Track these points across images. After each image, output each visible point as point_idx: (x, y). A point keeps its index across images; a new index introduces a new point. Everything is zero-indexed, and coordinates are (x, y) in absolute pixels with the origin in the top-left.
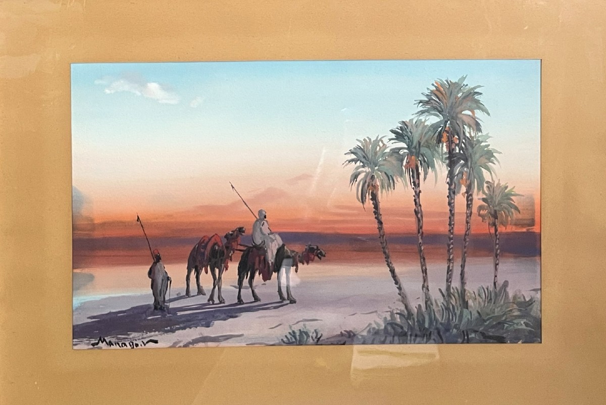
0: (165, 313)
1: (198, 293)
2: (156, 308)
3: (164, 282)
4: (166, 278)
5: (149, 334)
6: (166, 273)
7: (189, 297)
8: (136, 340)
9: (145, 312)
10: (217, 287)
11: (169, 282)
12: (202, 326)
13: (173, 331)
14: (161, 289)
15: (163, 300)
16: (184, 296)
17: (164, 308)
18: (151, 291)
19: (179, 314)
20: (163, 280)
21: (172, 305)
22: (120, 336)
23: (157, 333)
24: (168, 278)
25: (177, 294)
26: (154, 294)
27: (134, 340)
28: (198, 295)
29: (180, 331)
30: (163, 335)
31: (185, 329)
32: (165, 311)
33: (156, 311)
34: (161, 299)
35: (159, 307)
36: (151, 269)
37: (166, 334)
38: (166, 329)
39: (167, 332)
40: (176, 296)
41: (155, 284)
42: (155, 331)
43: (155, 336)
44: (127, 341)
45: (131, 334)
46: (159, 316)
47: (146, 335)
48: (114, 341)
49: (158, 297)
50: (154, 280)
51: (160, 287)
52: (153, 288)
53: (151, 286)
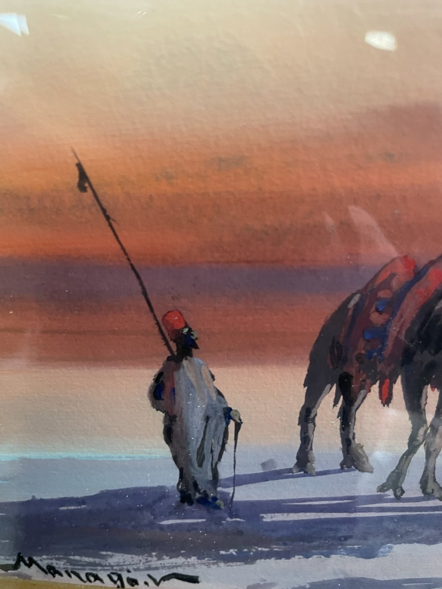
0: (218, 513)
1: (342, 465)
2: (185, 498)
3: (212, 423)
4: (220, 414)
5: (167, 561)
6: (219, 393)
7: (307, 474)
8: (129, 571)
9: (149, 507)
10: (422, 450)
11: (232, 426)
12: (351, 552)
13: (247, 559)
14: (202, 447)
15: (210, 476)
16: (290, 470)
17: (215, 499)
18: (165, 451)
19: (268, 518)
20: (207, 419)
21: (243, 494)
22: (77, 558)
23: (193, 559)
24: (228, 413)
25: (264, 465)
26: (175, 458)
27: (121, 570)
28: (342, 469)
29: (272, 562)
30: (214, 567)
31: (288, 558)
32: (218, 507)
33: (187, 507)
34: (203, 475)
35: (198, 495)
36: (159, 379)
37: (222, 564)
38: (222, 552)
39: (229, 559)
40: (259, 470)
41: (176, 429)
42: (187, 556)
43: (189, 566)
44: (101, 570)
45: (111, 556)
46: (200, 520)
47: (160, 562)
48: (62, 566)
49: (192, 470)
50: (175, 417)
51: (200, 440)
52: (174, 440)
53: (165, 435)
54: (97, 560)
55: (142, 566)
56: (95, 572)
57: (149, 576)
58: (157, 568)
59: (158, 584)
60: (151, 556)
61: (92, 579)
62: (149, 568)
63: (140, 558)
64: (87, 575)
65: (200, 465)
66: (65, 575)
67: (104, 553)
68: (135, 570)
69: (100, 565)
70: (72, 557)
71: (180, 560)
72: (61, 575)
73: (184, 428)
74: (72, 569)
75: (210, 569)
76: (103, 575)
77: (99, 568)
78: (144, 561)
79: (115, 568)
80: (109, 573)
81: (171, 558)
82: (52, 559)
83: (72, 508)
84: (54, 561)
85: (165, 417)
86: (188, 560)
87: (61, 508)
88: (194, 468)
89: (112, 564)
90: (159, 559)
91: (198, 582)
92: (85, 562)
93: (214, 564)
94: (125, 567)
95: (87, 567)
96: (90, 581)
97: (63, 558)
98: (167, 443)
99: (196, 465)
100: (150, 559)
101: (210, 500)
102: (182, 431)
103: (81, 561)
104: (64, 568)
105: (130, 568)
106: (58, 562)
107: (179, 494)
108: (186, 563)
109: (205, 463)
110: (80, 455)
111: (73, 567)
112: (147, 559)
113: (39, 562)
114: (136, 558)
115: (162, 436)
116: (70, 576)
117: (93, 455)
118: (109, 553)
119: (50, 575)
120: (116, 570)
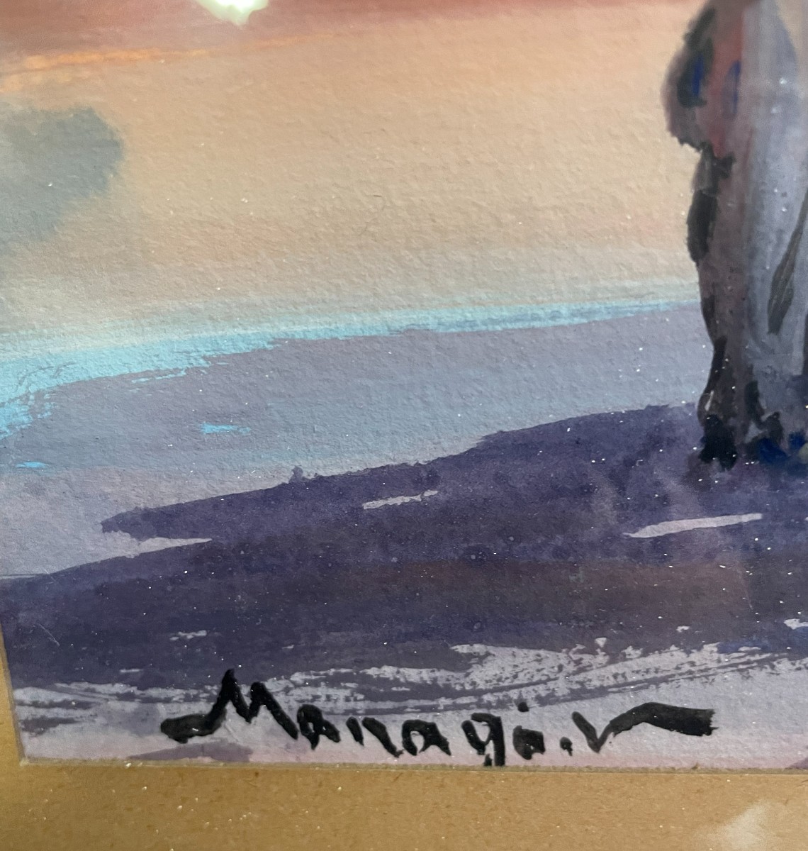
8: (523, 708)
14: (789, 261)
15: (796, 362)
23: (708, 654)
26: (709, 309)
27: (502, 705)
33: (718, 475)
35: (754, 431)
36: (699, 33)
38: (792, 623)
41: (728, 204)
43: (691, 676)
44: (447, 708)
45: (481, 659)
46: (746, 518)
47: (613, 669)
48: (342, 705)
49: (751, 345)
50: (727, 162)
51: (787, 238)
52: (715, 243)
53: (690, 230)
54: (442, 675)
55: (561, 688)
56: (428, 718)
57: (579, 720)
58: (602, 691)
59: (596, 744)
60: (592, 651)
61: (418, 740)
62: (581, 693)
63: (562, 658)
64: (408, 728)
65: (776, 326)
66: (345, 735)
67: (463, 649)
68: (542, 701)
69: (447, 691)
70: (373, 671)
71: (671, 658)
72: (334, 736)
73: (748, 200)
74: (368, 712)
75: (748, 683)
76: (450, 727)
77: (443, 702)
78: (571, 668)
79: (487, 698)
80: (466, 716)
81: (645, 654)
82: (315, 684)
83: (398, 501)
84: (322, 691)
85: (701, 166)
86: (695, 656)
87: (368, 505)
88: (755, 337)
89: (482, 686)
90: (613, 661)
91: (709, 731)
92: (408, 684)
93: (761, 663)
94: (514, 694)
95: (412, 703)
96: (412, 749)
97: (347, 678)
98: (695, 257)
99: (764, 325)
100: (587, 659)
101: (785, 445)
102: (742, 208)
103: (396, 682)
104: (346, 712)
105: (529, 695)
106: (331, 691)
107: (701, 432)
108: (687, 668)
109: (788, 319)
110: (446, 315)
111: (372, 705)
112: (578, 662)
113: (280, 699)
114: (551, 659)
115: (685, 233)
116: (358, 738)
117: (479, 315)
118: (478, 648)
119: (303, 741)
120: (489, 706)
